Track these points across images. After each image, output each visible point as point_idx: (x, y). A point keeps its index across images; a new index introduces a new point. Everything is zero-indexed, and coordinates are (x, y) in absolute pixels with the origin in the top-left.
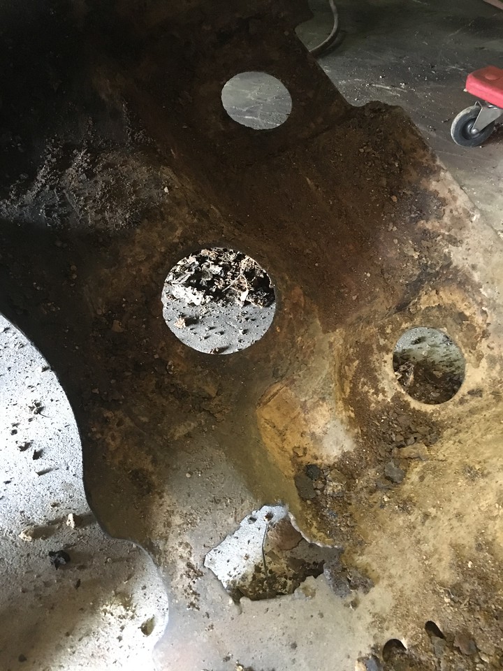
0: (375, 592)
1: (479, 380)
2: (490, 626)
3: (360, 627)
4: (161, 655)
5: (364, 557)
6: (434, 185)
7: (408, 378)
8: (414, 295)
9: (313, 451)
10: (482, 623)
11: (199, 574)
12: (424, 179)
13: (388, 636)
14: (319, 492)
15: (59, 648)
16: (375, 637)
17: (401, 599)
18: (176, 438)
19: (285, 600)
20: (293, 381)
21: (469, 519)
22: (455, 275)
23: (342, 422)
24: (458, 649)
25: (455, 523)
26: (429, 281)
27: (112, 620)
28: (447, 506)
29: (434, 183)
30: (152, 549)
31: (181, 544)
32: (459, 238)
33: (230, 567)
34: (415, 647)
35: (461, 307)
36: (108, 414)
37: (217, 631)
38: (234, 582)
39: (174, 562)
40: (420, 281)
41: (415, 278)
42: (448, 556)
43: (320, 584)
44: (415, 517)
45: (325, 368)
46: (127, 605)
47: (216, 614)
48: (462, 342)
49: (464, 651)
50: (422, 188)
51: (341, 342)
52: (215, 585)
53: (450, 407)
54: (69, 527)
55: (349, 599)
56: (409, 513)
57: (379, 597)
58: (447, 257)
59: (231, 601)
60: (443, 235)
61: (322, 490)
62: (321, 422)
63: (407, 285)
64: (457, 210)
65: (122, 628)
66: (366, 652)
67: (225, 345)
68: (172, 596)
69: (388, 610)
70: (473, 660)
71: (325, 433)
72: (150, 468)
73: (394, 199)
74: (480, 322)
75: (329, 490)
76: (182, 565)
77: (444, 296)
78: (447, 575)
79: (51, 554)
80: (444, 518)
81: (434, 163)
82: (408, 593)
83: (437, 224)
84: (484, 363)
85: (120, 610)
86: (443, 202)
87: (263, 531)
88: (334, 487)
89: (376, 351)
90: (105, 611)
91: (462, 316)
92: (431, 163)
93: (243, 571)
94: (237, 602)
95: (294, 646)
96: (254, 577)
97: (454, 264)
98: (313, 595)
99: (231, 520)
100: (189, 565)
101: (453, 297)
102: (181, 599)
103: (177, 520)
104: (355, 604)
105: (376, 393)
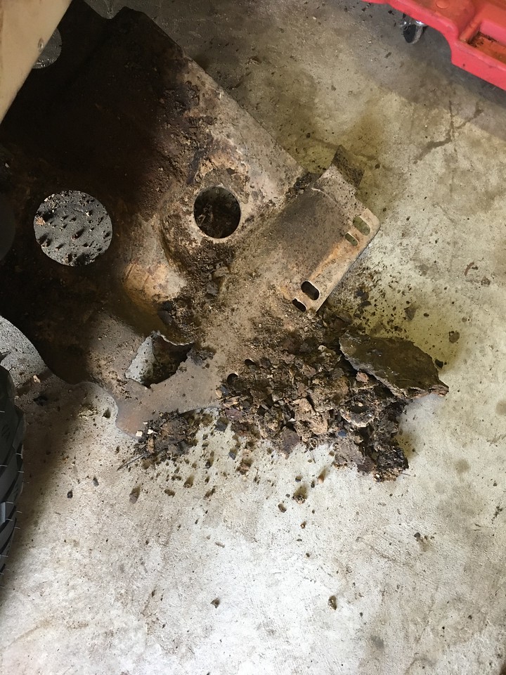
0: (216, 357)
1: (250, 210)
2: (275, 351)
3: (213, 375)
4: (121, 423)
5: (206, 343)
6: (187, 77)
7: (210, 217)
8: (196, 170)
9: (163, 295)
10: (271, 351)
11: (125, 383)
12: (178, 75)
13: (228, 374)
14: (174, 317)
15: (65, 441)
16: (221, 377)
17: (230, 355)
18: (84, 322)
19: (173, 377)
20: (138, 259)
21: (255, 303)
22: (218, 145)
23: (175, 271)
24: (262, 367)
25: (248, 308)
26: (202, 157)
27: (87, 418)
28: (242, 301)
29: (186, 75)
30: (96, 381)
31: (110, 373)
32: (213, 116)
33: (139, 369)
34: (242, 374)
35: (228, 165)
36: (39, 324)
37: (144, 403)
38: (144, 376)
39: (110, 382)
40: (196, 159)
41: (193, 159)
42: (248, 325)
43: (188, 364)
44: (227, 312)
45: (153, 244)
46: (91, 409)
47: (141, 396)
48: (234, 189)
49: (265, 367)
50: (178, 82)
51: (159, 222)
52: (135, 384)
53: (237, 234)
54: (37, 382)
55: (204, 365)
56: (224, 311)
57: (219, 358)
58: (209, 136)
59: (146, 388)
60: (202, 118)
61: (175, 315)
62: (163, 276)
63: (189, 166)
64: (207, 93)
65: (94, 420)
66: (219, 384)
67: (80, 228)
68: (115, 398)
69: (225, 362)
70: (269, 369)
71: (167, 282)
72: (77, 342)
73: (162, 101)
74: (242, 171)
75: (179, 314)
76: (114, 382)
77: (215, 162)
78: (250, 335)
79: (35, 400)
80: (242, 308)
81: (182, 57)
82: (232, 351)
83: (196, 111)
84: (251, 199)
85: (89, 412)
86: (196, 89)
87: (151, 344)
88: (181, 311)
89: (182, 216)
90: (81, 416)
91: (230, 171)
92: (179, 58)
93: (147, 369)
94: (149, 387)
95: (184, 395)
96: (154, 370)
97: (215, 139)
98: (186, 370)
99: (131, 352)
100: (118, 381)
101: (221, 160)
102: (120, 397)
103: (103, 362)
104: (208, 366)
105: (191, 243)
